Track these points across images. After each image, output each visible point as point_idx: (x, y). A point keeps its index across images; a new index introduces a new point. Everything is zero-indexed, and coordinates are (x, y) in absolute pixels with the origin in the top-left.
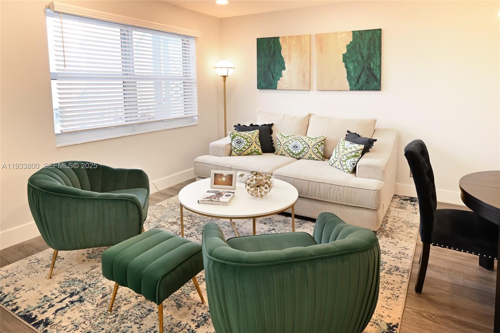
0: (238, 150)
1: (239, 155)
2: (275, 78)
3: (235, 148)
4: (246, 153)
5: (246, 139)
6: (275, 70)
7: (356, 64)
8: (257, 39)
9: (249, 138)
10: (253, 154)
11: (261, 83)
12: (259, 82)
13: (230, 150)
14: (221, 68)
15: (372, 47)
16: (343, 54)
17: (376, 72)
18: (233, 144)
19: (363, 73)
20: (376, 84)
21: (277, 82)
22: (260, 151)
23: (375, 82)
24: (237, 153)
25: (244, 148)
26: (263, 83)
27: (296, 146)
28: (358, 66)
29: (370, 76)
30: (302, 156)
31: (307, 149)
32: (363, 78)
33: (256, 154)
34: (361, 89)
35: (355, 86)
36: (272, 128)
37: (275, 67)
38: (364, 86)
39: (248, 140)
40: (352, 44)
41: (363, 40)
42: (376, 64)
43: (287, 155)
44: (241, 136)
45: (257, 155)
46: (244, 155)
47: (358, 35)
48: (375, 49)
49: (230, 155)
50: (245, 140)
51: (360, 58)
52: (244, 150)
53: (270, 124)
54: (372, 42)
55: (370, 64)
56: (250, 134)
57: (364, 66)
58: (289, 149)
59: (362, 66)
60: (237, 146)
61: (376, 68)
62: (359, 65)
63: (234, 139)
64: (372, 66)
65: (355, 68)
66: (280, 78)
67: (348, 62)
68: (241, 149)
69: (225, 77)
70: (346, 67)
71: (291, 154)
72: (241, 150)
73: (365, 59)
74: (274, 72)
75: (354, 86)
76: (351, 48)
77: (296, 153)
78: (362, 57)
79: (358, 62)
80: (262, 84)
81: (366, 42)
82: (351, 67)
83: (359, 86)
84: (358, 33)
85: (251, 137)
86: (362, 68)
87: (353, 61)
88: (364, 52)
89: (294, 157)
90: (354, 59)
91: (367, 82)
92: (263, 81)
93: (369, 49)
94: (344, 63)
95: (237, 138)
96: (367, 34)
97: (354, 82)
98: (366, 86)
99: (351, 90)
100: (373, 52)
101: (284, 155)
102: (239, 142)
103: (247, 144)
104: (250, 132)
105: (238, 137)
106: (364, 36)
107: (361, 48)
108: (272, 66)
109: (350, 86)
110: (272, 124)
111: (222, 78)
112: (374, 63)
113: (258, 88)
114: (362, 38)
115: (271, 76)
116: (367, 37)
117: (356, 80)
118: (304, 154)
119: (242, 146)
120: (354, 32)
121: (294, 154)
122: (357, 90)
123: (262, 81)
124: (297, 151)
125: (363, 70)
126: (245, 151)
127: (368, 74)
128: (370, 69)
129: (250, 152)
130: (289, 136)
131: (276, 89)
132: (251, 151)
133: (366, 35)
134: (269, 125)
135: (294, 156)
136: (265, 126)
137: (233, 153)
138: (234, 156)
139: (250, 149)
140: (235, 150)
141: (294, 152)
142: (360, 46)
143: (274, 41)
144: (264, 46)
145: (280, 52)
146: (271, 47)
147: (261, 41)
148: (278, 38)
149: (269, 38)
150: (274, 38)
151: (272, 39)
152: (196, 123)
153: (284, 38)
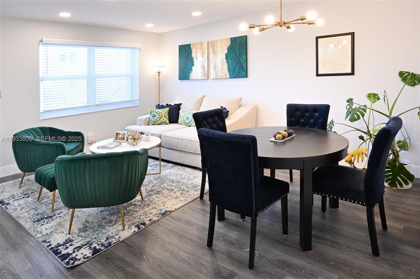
0: (153, 121)
1: (153, 125)
2: (188, 72)
3: (151, 120)
4: (157, 123)
5: (158, 114)
6: (189, 66)
7: (233, 60)
8: (179, 46)
9: (161, 113)
10: (163, 124)
11: (181, 76)
12: (180, 75)
13: (148, 121)
14: (156, 67)
15: (241, 48)
16: (226, 54)
17: (244, 65)
18: (150, 117)
19: (237, 66)
20: (244, 73)
21: (189, 75)
22: (168, 122)
23: (243, 72)
24: (152, 123)
25: (156, 120)
27: (188, 118)
28: (234, 61)
29: (241, 68)
30: (191, 125)
32: (237, 70)
33: (164, 124)
34: (235, 77)
35: (232, 75)
36: (181, 107)
37: (188, 64)
38: (237, 75)
39: (160, 114)
40: (230, 47)
41: (236, 44)
42: (244, 59)
43: (183, 124)
44: (156, 113)
45: (165, 124)
46: (157, 125)
47: (233, 40)
48: (243, 50)
49: (148, 125)
50: (158, 115)
51: (235, 56)
52: (156, 121)
53: (179, 103)
54: (241, 45)
55: (240, 60)
56: (162, 110)
57: (237, 61)
58: (184, 120)
59: (236, 61)
60: (152, 119)
61: (244, 62)
62: (235, 61)
63: (151, 114)
64: (241, 61)
65: (232, 63)
66: (191, 72)
67: (228, 59)
68: (154, 120)
69: (159, 73)
70: (227, 62)
71: (185, 123)
72: (155, 121)
73: (238, 56)
74: (188, 68)
75: (231, 75)
76: (230, 49)
77: (188, 123)
78: (236, 55)
79: (234, 59)
80: (181, 77)
81: (238, 45)
82: (230, 62)
83: (234, 75)
84: (233, 39)
85: (162, 113)
86: (236, 63)
87: (231, 58)
88: (237, 52)
89: (187, 125)
90: (232, 56)
91: (239, 72)
92: (182, 74)
93: (239, 49)
94: (226, 60)
95: (153, 114)
96: (238, 39)
97: (232, 73)
99: (230, 78)
100: (242, 52)
101: (182, 124)
102: (154, 116)
103: (158, 118)
104: (162, 109)
105: (153, 113)
106: (237, 41)
107: (235, 49)
108: (187, 64)
109: (230, 75)
110: (181, 104)
111: (158, 73)
112: (242, 59)
113: (179, 79)
114: (236, 43)
115: (186, 71)
116: (238, 41)
117: (233, 71)
118: (192, 123)
119: (155, 119)
120: (231, 38)
121: (186, 123)
122: (233, 78)
123: (181, 74)
124: (188, 121)
125: (236, 64)
126: (157, 122)
127: (239, 66)
128: (240, 63)
129: (160, 122)
130: (186, 111)
131: (189, 79)
132: (161, 122)
133: (238, 40)
135: (187, 124)
136: (176, 105)
137: (150, 123)
138: (150, 125)
139: (160, 120)
140: (151, 122)
141: (186, 122)
142: (234, 48)
143: (188, 47)
144: (183, 50)
145: (191, 54)
146: (186, 51)
147: (181, 47)
148: (190, 44)
149: (186, 45)
150: (188, 45)
151: (187, 46)
152: (138, 105)
153: (194, 44)
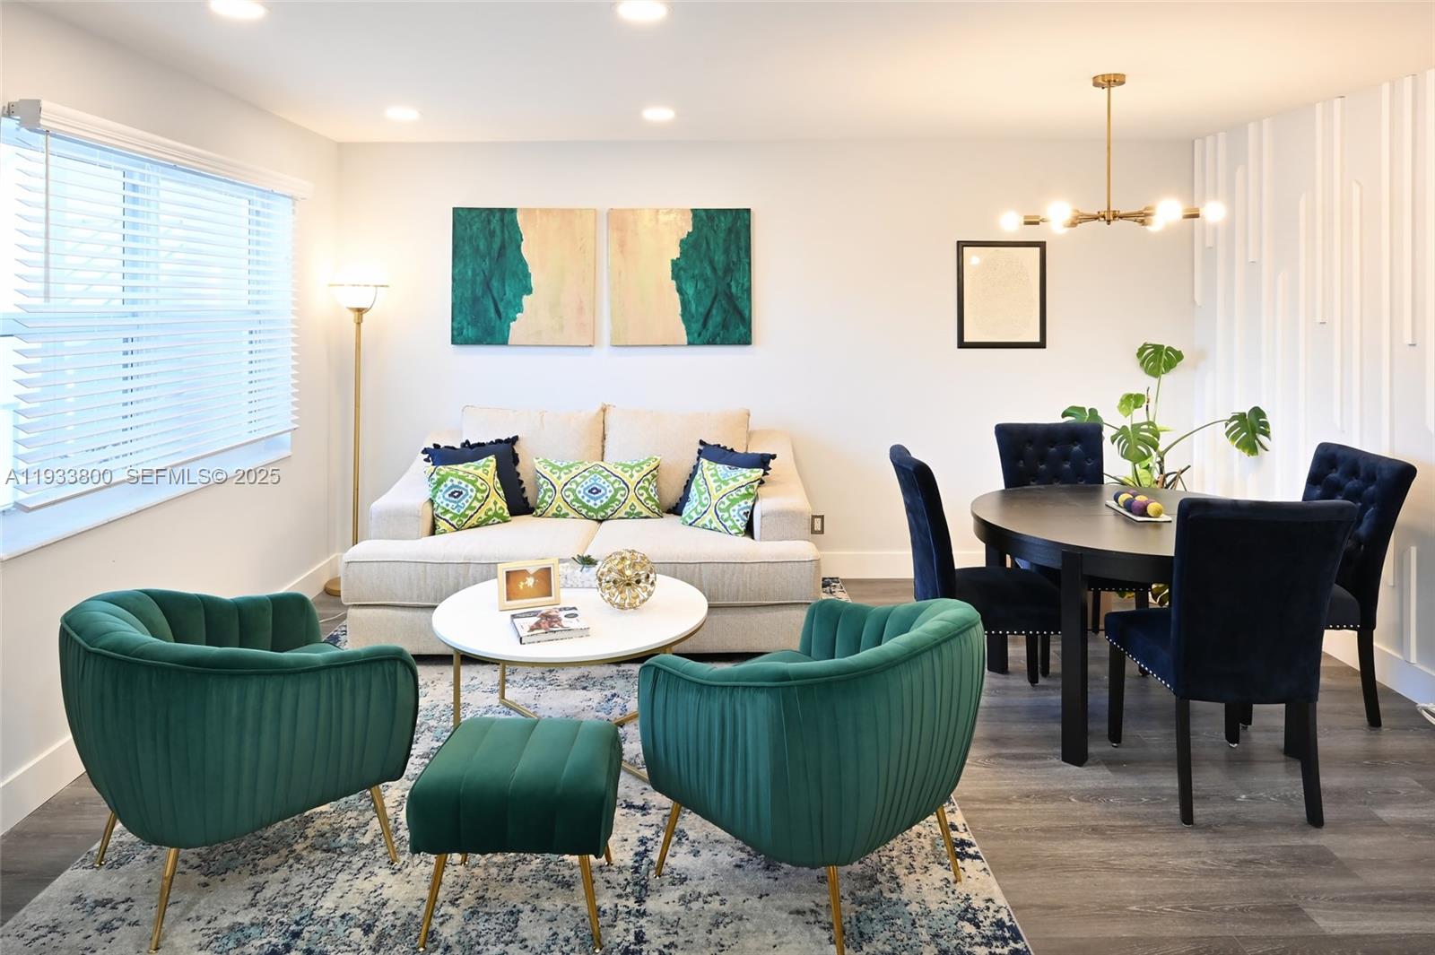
0: (455, 516)
1: (458, 530)
2: (503, 315)
3: (447, 511)
4: (474, 521)
5: (473, 483)
6: (505, 294)
7: (701, 285)
8: (454, 209)
9: (480, 481)
10: (491, 522)
11: (462, 328)
12: (456, 326)
13: (430, 518)
14: (354, 285)
15: (733, 247)
16: (672, 261)
17: (741, 304)
18: (438, 500)
19: (716, 305)
20: (742, 330)
21: (509, 326)
22: (506, 513)
23: (741, 327)
24: (454, 522)
25: (470, 508)
26: (470, 327)
27: (596, 488)
28: (705, 290)
29: (731, 311)
30: (610, 513)
31: (623, 492)
32: (716, 317)
33: (497, 520)
34: (711, 342)
35: (699, 335)
36: (517, 449)
37: (504, 286)
38: (719, 335)
39: (478, 484)
40: (691, 239)
41: (715, 232)
42: (743, 285)
43: (572, 514)
44: (460, 477)
45: (499, 523)
46: (470, 528)
47: (705, 219)
48: (739, 253)
49: (433, 531)
50: (470, 486)
51: (709, 271)
52: (470, 513)
53: (511, 437)
54: (733, 236)
55: (729, 286)
56: (477, 468)
57: (717, 289)
58: (577, 499)
59: (714, 289)
60: (451, 504)
61: (743, 293)
62: (708, 287)
63: (442, 487)
64: (734, 290)
65: (698, 293)
66: (519, 315)
67: (683, 280)
68: (462, 510)
69: (360, 311)
70: (680, 290)
71: (584, 511)
72: (463, 515)
73: (720, 273)
74: (502, 300)
75: (696, 335)
76: (690, 246)
77: (596, 507)
78: (714, 270)
79: (706, 281)
80: (465, 331)
81: (722, 235)
82: (690, 291)
83: (707, 335)
84: (703, 214)
85: (484, 476)
86: (713, 295)
87: (693, 277)
88: (716, 258)
89: (590, 518)
90: (696, 272)
91: (725, 325)
92: (469, 324)
93: (727, 251)
94: (674, 282)
95: (449, 484)
96: (723, 219)
97: (696, 326)
98: (721, 335)
99: (690, 343)
100: (735, 259)
101: (565, 515)
102: (456, 494)
103: (476, 498)
104: (475, 463)
105: (452, 481)
106: (716, 222)
107: (712, 247)
108: (495, 284)
109: (688, 334)
110: (516, 438)
111: (352, 316)
112: (737, 281)
113: (452, 343)
114: (712, 227)
115: (492, 310)
116: (723, 225)
117: (702, 321)
118: (617, 507)
119: (464, 502)
120: (695, 211)
121: (590, 509)
122: (704, 344)
123: (465, 324)
124: (598, 502)
125: (715, 298)
126: (472, 516)
127: (726, 306)
128: (730, 297)
129: (484, 517)
130: (571, 466)
131: (505, 342)
132: (486, 514)
133: (720, 220)
134: (508, 441)
135: (590, 514)
136: (499, 444)
137: (442, 525)
138: (445, 532)
139: (484, 508)
140: (448, 517)
141: (591, 504)
142: (708, 244)
143: (502, 220)
144: (475, 228)
145: (519, 247)
146: (492, 234)
147: (464, 220)
148: (513, 211)
149: (491, 211)
150: (503, 211)
151: (498, 215)
152: (288, 453)
153: (529, 211)
